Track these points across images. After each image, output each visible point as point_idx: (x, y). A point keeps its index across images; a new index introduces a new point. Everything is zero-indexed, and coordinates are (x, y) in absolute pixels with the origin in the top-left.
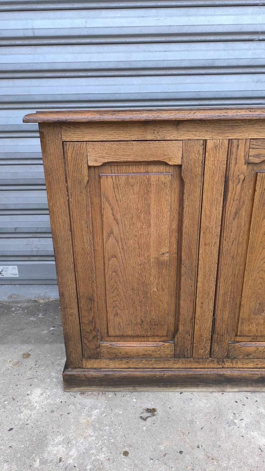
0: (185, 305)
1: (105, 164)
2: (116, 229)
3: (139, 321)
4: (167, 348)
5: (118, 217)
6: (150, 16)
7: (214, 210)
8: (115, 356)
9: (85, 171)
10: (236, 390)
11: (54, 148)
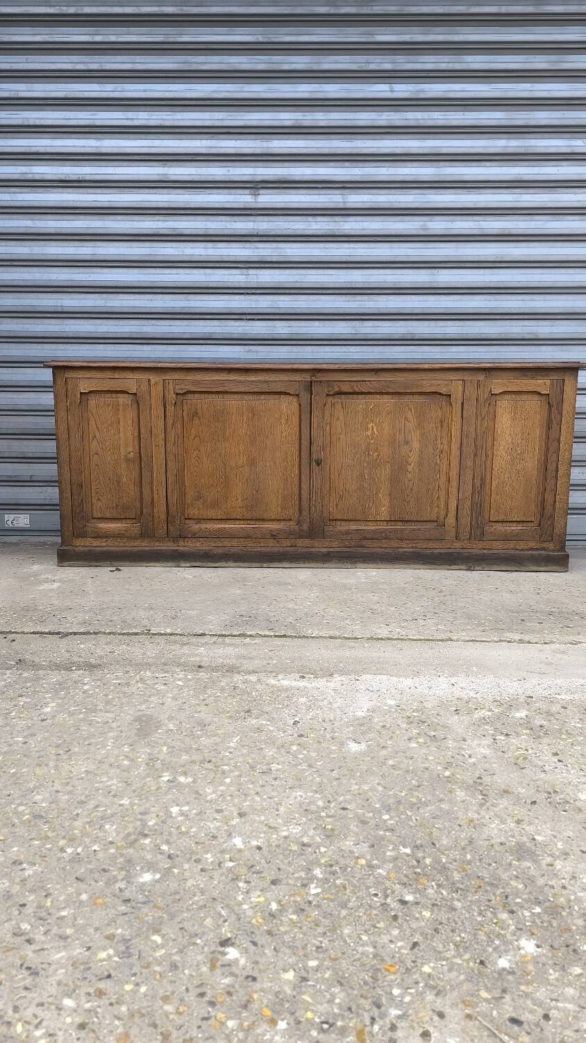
0: (146, 491)
1: (91, 392)
2: (97, 434)
3: (115, 505)
4: (135, 528)
5: (99, 426)
6: (157, 300)
7: (159, 423)
8: (98, 536)
9: (79, 395)
10: (188, 565)
11: (60, 382)
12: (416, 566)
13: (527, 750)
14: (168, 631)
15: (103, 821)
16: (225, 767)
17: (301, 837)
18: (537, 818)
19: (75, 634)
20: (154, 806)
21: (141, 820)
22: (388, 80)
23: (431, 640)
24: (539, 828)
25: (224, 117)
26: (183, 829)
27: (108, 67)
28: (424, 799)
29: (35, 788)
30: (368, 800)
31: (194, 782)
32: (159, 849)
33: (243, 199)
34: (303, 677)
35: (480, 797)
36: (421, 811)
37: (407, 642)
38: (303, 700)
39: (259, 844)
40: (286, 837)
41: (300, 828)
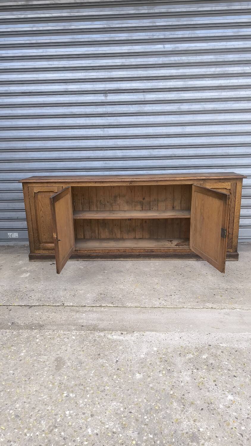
1: (38, 192)
2: (42, 209)
3: (51, 237)
5: (43, 206)
9: (34, 194)
11: (26, 188)
12: (175, 259)
13: (204, 378)
14: (71, 304)
15: (41, 419)
16: (88, 388)
17: (113, 428)
18: (202, 418)
19: (35, 306)
20: (60, 411)
21: (55, 418)
22: (162, 43)
23: (175, 308)
24: (202, 424)
25: (91, 62)
26: (70, 424)
27: (39, 42)
28: (161, 407)
29: (17, 400)
30: (140, 408)
31: (76, 397)
32: (61, 434)
33: (100, 98)
34: (122, 334)
35: (182, 406)
36: (159, 414)
37: (166, 309)
38: (121, 348)
39: (97, 432)
40: (107, 428)
41: (113, 423)
